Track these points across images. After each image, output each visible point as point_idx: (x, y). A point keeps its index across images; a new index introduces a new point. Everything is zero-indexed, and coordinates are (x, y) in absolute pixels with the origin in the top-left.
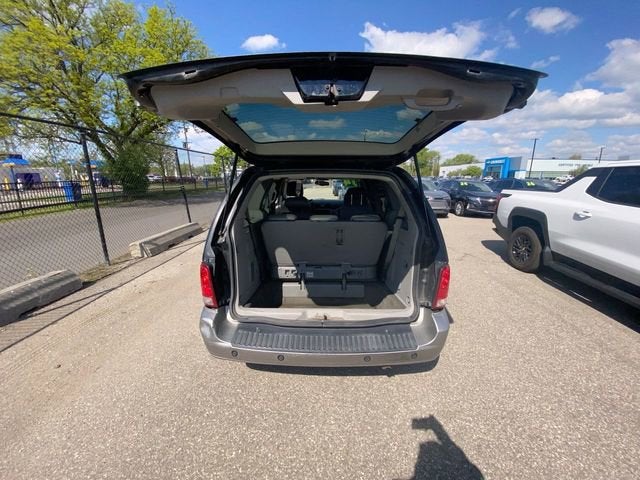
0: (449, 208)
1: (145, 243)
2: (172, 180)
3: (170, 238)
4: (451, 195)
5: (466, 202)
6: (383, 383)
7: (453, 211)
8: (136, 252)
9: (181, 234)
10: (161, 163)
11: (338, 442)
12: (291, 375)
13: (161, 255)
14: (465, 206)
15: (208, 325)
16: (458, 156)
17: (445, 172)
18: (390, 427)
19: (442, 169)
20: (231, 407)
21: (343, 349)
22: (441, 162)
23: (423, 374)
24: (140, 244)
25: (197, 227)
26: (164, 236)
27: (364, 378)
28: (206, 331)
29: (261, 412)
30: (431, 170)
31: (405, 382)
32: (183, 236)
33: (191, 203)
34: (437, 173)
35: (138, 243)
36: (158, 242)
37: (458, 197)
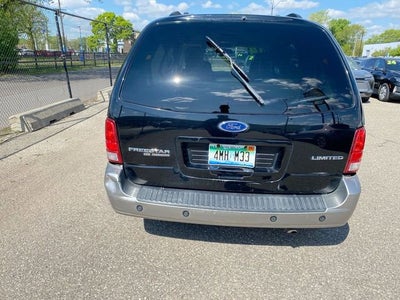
0: (371, 91)
1: (26, 116)
2: (44, 54)
3: (52, 113)
4: (375, 76)
5: (392, 84)
6: (287, 252)
7: (376, 96)
8: (16, 126)
9: (62, 110)
10: (30, 34)
11: (241, 296)
12: (192, 241)
13: (43, 130)
14: (391, 90)
15: (113, 180)
16: (386, 33)
17: (369, 51)
18: (293, 287)
19: (366, 47)
20: (134, 263)
21: (250, 208)
22: (365, 39)
23: (330, 247)
24: (21, 117)
25: (78, 103)
26: (45, 110)
27: (267, 247)
28: (111, 185)
29: (164, 269)
30: (352, 48)
31: (310, 253)
32: (64, 112)
33: (72, 79)
34: (359, 52)
35: (18, 116)
36: (39, 116)
37: (382, 78)
